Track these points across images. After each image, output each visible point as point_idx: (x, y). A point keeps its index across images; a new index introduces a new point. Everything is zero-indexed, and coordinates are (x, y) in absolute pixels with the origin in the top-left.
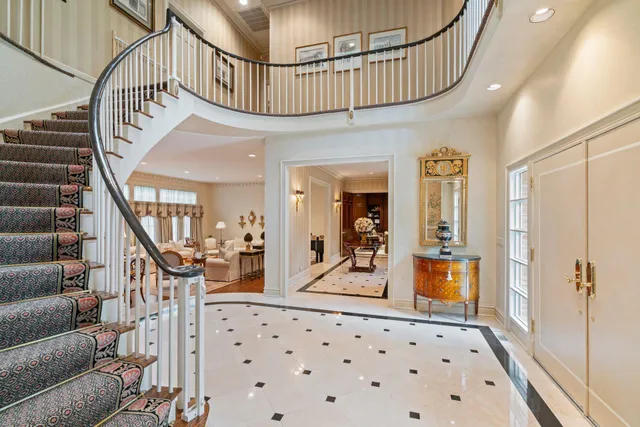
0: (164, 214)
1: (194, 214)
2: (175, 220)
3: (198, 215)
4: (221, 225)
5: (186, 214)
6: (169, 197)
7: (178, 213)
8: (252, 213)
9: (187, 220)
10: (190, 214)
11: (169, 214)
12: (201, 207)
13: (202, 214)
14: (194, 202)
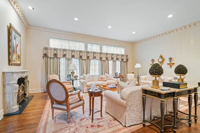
0: (104, 59)
1: (122, 60)
2: (111, 62)
3: (125, 60)
4: (138, 66)
5: (117, 59)
6: (108, 49)
7: (112, 59)
8: (161, 57)
9: (118, 63)
10: (120, 59)
11: (107, 58)
12: (127, 56)
13: (127, 60)
14: (123, 53)
